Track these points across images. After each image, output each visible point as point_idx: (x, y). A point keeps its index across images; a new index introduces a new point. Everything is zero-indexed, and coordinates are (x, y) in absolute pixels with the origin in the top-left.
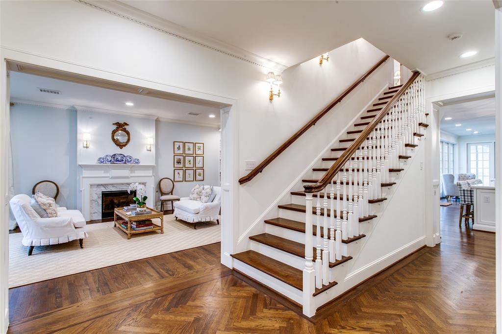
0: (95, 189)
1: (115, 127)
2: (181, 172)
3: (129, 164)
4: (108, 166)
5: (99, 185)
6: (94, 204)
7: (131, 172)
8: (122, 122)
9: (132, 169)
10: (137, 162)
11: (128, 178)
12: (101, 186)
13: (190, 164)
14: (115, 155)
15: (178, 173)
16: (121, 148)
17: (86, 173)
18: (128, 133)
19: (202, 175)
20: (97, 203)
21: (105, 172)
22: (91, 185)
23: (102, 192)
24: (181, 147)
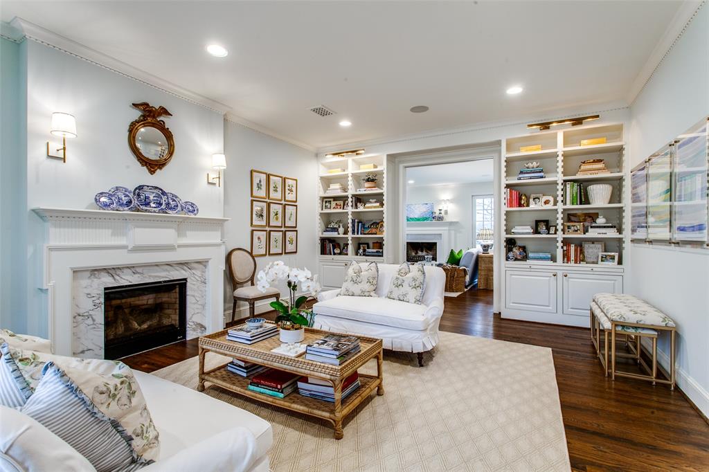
0: (85, 282)
1: (136, 114)
2: (263, 235)
3: (172, 214)
4: (125, 219)
5: (95, 271)
6: (82, 327)
7: (179, 235)
9: (181, 226)
11: (170, 248)
12: (103, 274)
13: (277, 219)
14: (141, 188)
15: (259, 238)
16: (152, 172)
17: (58, 236)
19: (294, 242)
20: (90, 321)
21: (113, 234)
22: (74, 272)
23: (106, 289)
24: (264, 183)
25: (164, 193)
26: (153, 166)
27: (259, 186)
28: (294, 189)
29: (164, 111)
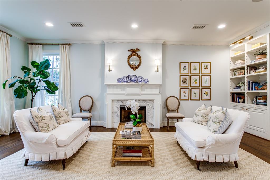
0: (115, 103)
1: (130, 53)
2: (187, 91)
3: (140, 83)
4: (124, 85)
5: (118, 100)
6: (115, 115)
7: (142, 91)
8: (135, 48)
9: (142, 87)
10: (146, 81)
11: (138, 95)
12: (120, 101)
13: (196, 83)
14: (129, 76)
15: (184, 92)
16: (134, 70)
17: (110, 91)
18: (139, 57)
19: (209, 94)
20: (116, 114)
21: (122, 90)
22: (112, 100)
23: (121, 106)
24: (187, 67)
25: (136, 77)
26: (135, 68)
27: (184, 69)
28: (209, 67)
29: (138, 50)
